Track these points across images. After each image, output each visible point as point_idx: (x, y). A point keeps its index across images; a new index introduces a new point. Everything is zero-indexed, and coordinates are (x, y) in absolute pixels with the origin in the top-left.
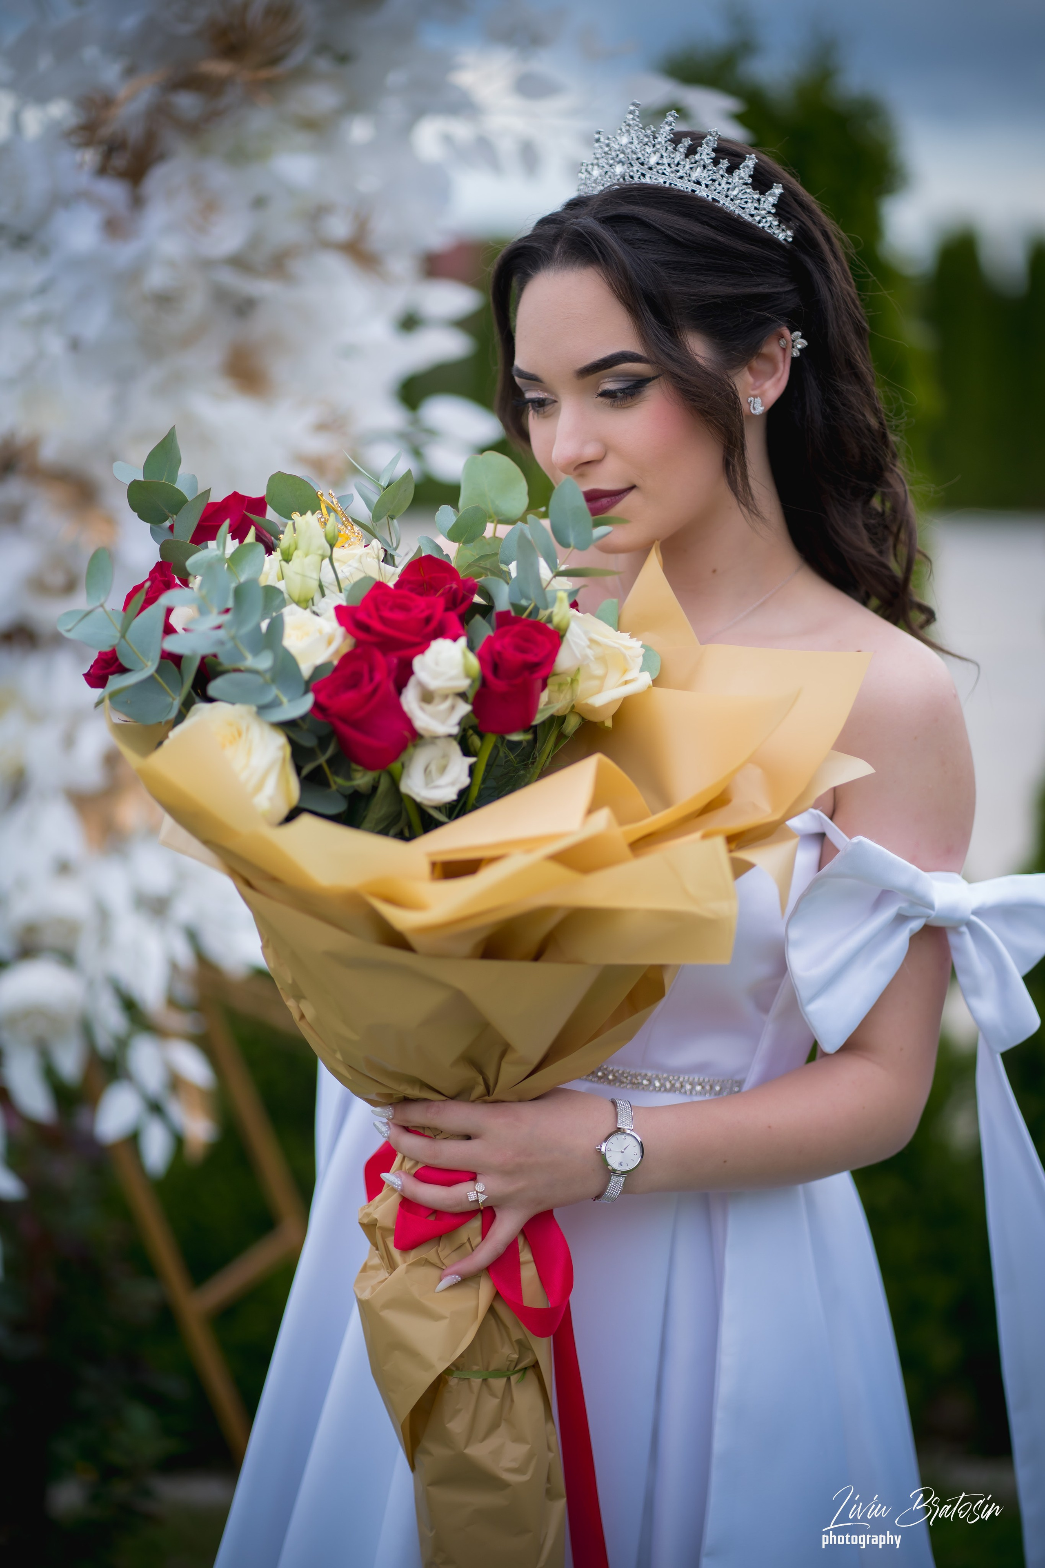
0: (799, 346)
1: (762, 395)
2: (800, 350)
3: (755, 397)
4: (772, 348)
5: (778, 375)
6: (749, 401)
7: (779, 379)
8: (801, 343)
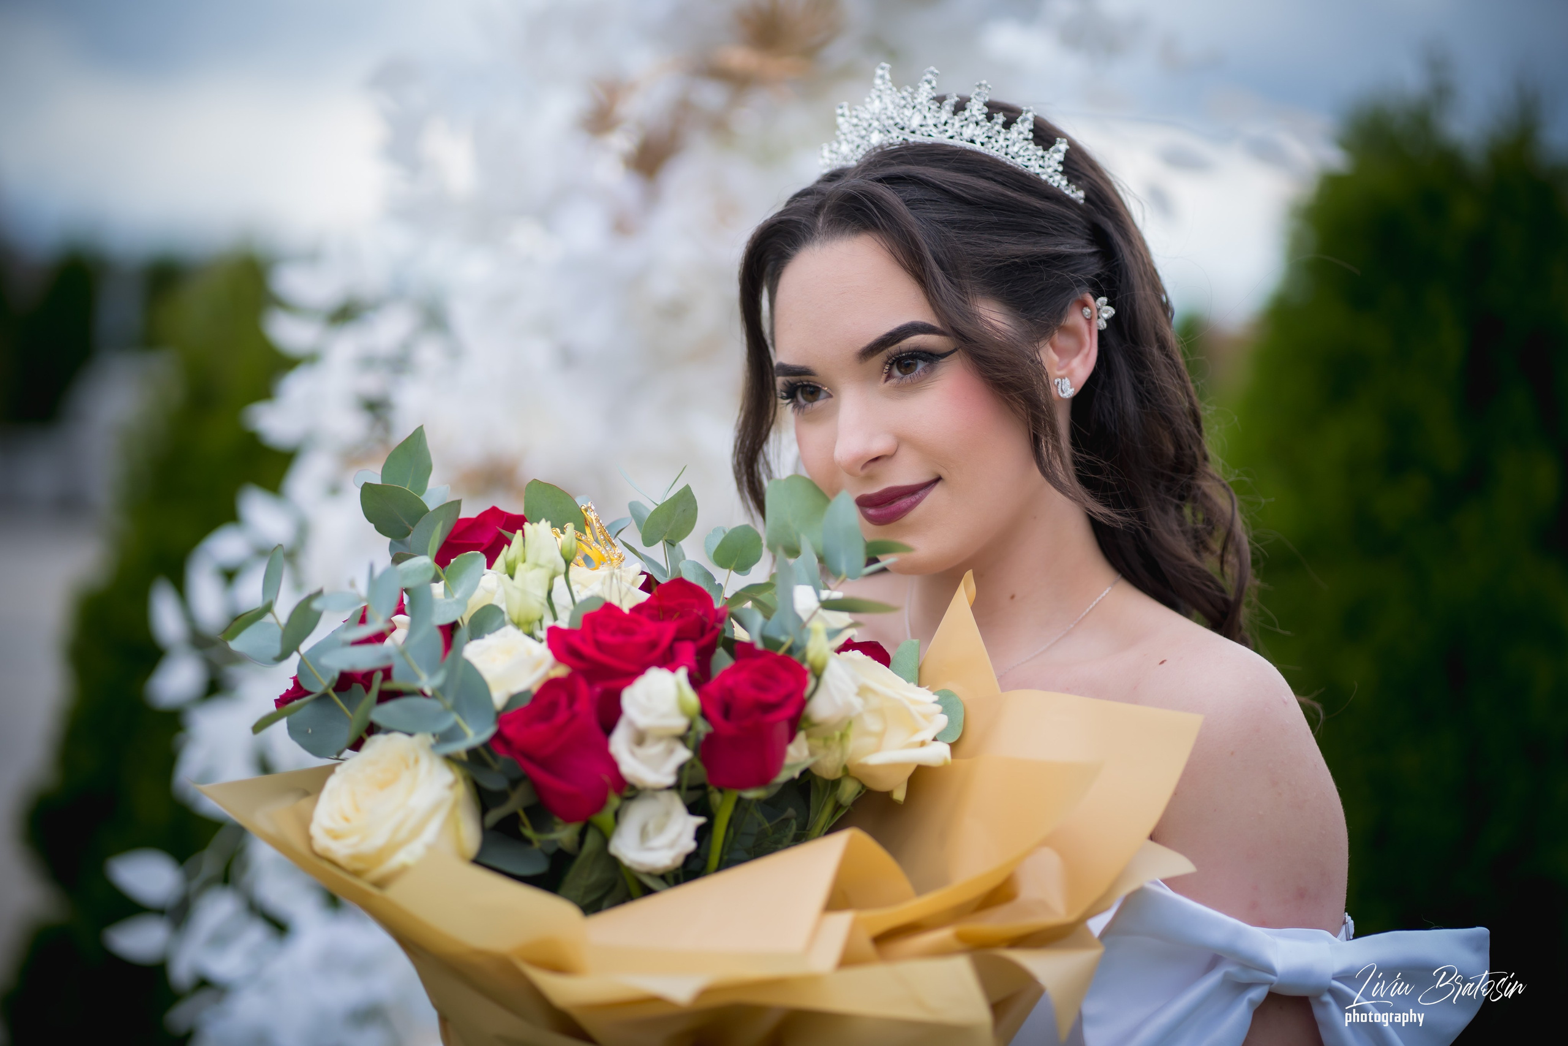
0: (1106, 316)
1: (1070, 375)
2: (1107, 321)
3: (1062, 377)
4: (1075, 318)
5: (1085, 350)
6: (1056, 383)
7: (1087, 355)
8: (1109, 312)
